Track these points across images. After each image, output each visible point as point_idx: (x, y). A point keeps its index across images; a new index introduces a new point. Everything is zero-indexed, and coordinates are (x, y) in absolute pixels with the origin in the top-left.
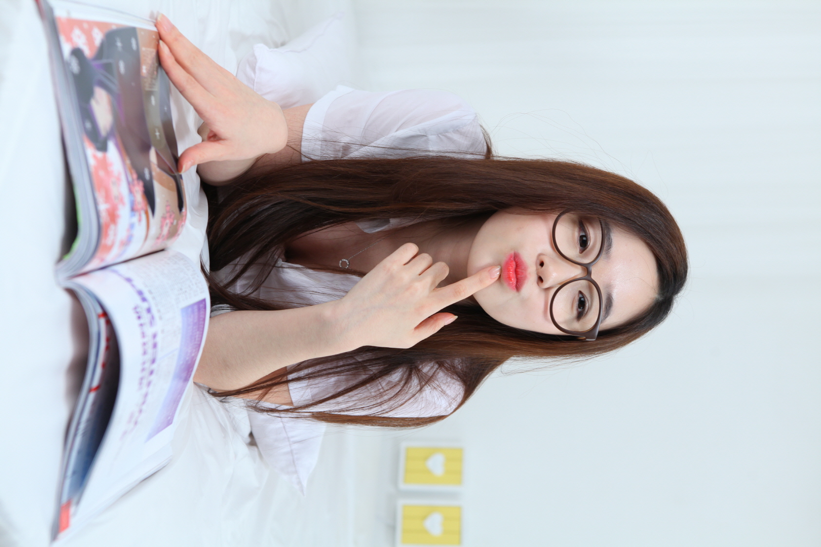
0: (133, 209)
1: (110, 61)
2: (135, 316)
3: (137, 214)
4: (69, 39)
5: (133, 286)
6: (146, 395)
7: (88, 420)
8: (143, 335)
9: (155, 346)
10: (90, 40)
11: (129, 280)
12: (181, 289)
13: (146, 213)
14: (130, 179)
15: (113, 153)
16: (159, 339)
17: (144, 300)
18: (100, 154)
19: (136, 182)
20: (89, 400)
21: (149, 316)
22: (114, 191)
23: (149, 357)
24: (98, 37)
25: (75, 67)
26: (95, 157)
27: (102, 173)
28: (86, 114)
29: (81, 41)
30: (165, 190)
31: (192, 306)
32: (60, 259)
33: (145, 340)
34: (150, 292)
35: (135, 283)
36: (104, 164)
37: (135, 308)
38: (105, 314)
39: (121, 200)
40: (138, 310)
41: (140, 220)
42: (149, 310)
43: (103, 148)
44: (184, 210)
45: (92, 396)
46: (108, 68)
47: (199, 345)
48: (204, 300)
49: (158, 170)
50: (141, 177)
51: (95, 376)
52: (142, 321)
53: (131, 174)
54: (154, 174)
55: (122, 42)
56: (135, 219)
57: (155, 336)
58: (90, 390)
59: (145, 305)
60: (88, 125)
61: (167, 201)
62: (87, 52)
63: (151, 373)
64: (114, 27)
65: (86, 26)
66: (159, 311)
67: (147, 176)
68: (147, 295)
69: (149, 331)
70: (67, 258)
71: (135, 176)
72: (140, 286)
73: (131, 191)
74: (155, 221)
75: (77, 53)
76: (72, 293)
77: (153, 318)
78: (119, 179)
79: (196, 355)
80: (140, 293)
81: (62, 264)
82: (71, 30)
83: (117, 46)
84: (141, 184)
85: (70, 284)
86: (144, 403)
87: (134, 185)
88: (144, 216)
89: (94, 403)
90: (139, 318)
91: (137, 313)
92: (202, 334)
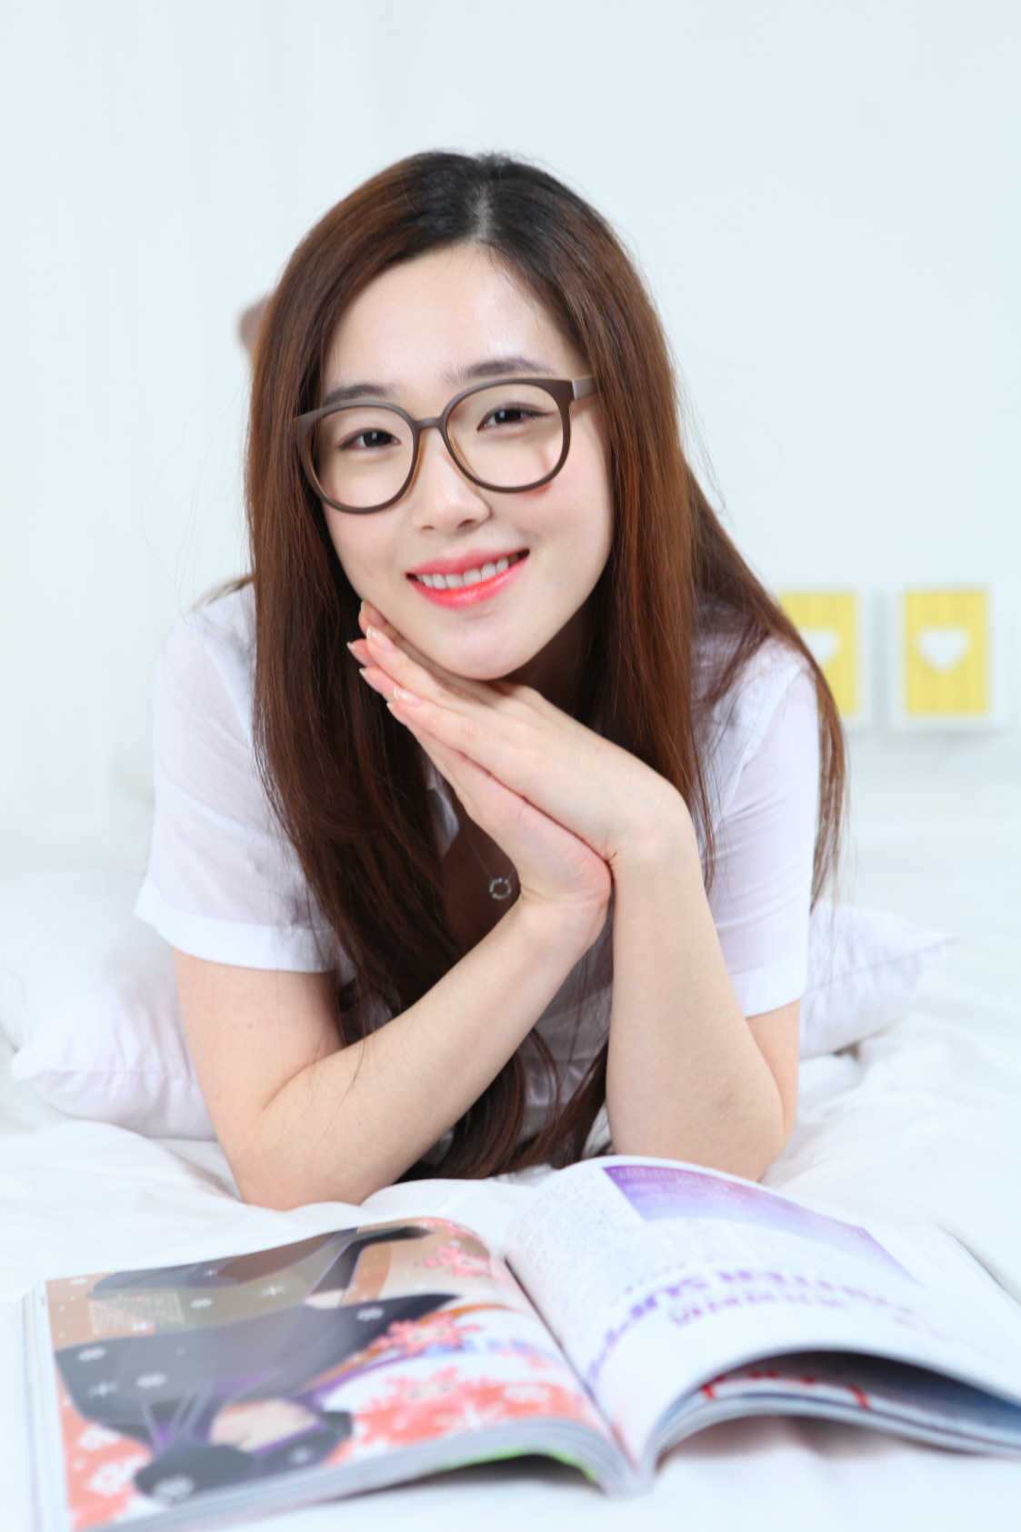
0: (459, 1347)
1: (145, 1408)
2: (695, 1323)
3: (467, 1336)
4: (118, 1501)
5: (624, 1328)
6: (848, 1290)
7: (923, 1406)
8: (733, 1301)
9: (745, 1275)
10: (106, 1455)
11: (612, 1338)
12: (600, 1222)
13: (457, 1313)
14: (393, 1354)
15: (348, 1397)
16: (731, 1268)
17: (651, 1302)
18: (360, 1429)
19: (396, 1340)
20: (885, 1409)
21: (684, 1290)
22: (431, 1393)
23: (771, 1287)
24: (97, 1437)
25: (179, 1486)
26: (368, 1439)
27: (400, 1423)
28: (276, 1460)
29: (118, 1475)
30: (393, 1271)
31: (632, 1197)
32: (595, 1486)
33: (742, 1297)
34: (629, 1290)
35: (616, 1325)
36: (381, 1418)
37: (677, 1321)
38: (706, 1387)
39: (447, 1375)
40: (680, 1314)
41: (476, 1328)
42: (673, 1292)
43: (341, 1422)
44: (424, 1225)
45: (877, 1403)
46: (164, 1412)
47: (702, 1176)
48: (608, 1170)
49: (353, 1287)
50: (379, 1329)
51: (832, 1399)
52: (703, 1305)
53: (379, 1351)
54: (365, 1298)
55: (96, 1383)
56: (478, 1339)
57: (726, 1277)
58: (864, 1407)
59: (663, 1299)
60: (301, 1455)
61: (416, 1265)
62: (138, 1459)
63: (801, 1281)
64: (68, 1402)
65: (79, 1465)
66: (667, 1270)
67: (375, 1314)
68: (639, 1296)
69: (719, 1290)
70: (592, 1472)
71: (383, 1342)
72: (620, 1313)
73: (420, 1353)
74: (469, 1291)
75: (146, 1482)
76: (663, 1459)
77: (687, 1282)
78: (402, 1383)
79: (724, 1182)
80: (637, 1312)
81: (607, 1483)
82: (94, 1497)
83: (109, 1395)
84: (396, 1328)
85: (648, 1463)
86: (863, 1295)
87: (403, 1346)
88: (465, 1320)
89: (887, 1396)
90: (697, 1312)
91: (686, 1317)
92: (679, 1171)
